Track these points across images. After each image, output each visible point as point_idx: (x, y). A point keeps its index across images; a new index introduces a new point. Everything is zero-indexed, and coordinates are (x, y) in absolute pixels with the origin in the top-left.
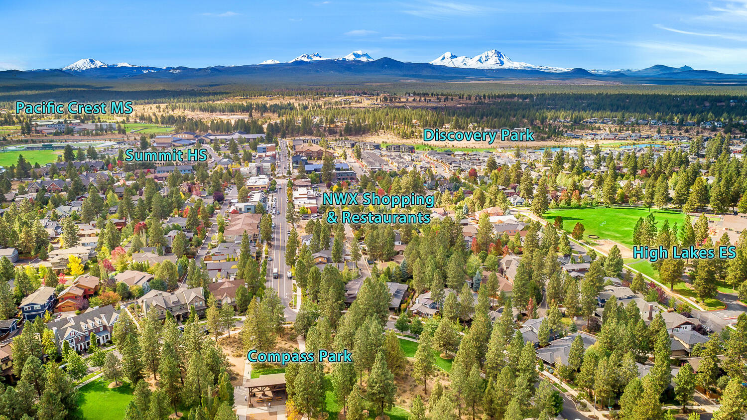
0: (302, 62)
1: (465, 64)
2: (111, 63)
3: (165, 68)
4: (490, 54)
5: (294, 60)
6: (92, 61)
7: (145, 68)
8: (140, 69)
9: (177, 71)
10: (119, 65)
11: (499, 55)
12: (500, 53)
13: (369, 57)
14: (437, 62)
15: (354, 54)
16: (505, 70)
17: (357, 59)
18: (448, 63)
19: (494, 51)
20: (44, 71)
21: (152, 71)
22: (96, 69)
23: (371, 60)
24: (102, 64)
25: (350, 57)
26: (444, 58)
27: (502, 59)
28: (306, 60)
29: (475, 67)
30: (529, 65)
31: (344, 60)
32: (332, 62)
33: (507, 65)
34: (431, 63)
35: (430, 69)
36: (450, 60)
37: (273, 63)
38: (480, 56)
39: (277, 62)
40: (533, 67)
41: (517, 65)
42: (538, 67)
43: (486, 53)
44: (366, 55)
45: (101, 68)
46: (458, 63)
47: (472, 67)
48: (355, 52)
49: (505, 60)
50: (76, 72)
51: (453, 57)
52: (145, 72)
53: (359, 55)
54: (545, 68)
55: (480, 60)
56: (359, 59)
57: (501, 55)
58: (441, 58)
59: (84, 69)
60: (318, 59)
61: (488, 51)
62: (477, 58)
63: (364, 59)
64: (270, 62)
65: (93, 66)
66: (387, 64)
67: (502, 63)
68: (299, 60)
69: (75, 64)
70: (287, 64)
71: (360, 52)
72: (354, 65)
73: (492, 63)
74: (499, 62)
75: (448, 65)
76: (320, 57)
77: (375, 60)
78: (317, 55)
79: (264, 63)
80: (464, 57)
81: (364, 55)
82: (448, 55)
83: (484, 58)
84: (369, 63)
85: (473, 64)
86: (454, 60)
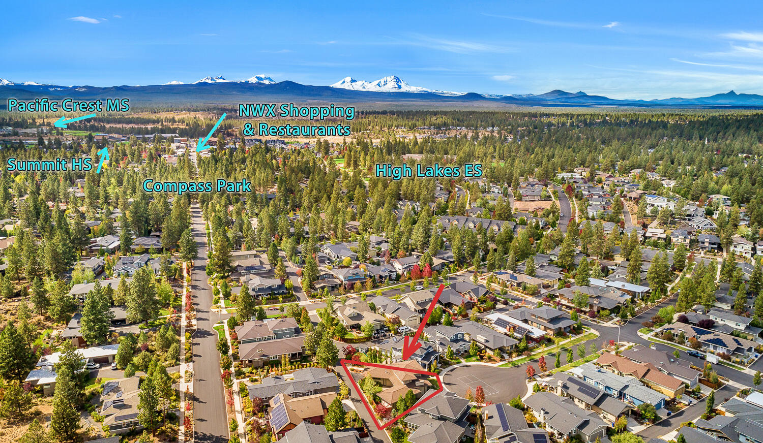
0: (205, 84)
1: (364, 88)
2: (18, 82)
3: (71, 86)
4: (389, 79)
5: (198, 82)
7: (52, 87)
8: (47, 87)
9: (83, 90)
10: (26, 84)
11: (398, 80)
12: (398, 79)
13: (272, 81)
14: (338, 85)
15: (257, 77)
16: (403, 93)
17: (260, 82)
18: (347, 86)
21: (59, 89)
22: (3, 87)
23: (273, 83)
24: (9, 82)
25: (253, 80)
26: (344, 82)
27: (399, 84)
28: (210, 81)
29: (374, 91)
30: (425, 89)
31: (247, 83)
32: (235, 84)
33: (405, 88)
34: (331, 86)
35: (330, 92)
36: (349, 84)
37: (177, 83)
39: (181, 83)
40: (429, 91)
41: (413, 89)
42: (434, 91)
44: (269, 79)
45: (8, 86)
46: (358, 86)
47: (370, 90)
48: (258, 76)
49: (402, 84)
51: (353, 81)
52: (51, 90)
53: (261, 78)
54: (441, 92)
55: (379, 85)
56: (262, 82)
57: (400, 81)
58: (342, 82)
60: (221, 81)
62: (377, 82)
63: (267, 82)
64: (174, 83)
66: (289, 88)
67: (400, 87)
68: (203, 82)
70: (191, 85)
71: (263, 76)
72: (256, 87)
74: (397, 86)
75: (347, 88)
76: (224, 79)
77: (277, 82)
78: (221, 78)
79: (169, 83)
80: (364, 82)
81: (266, 78)
82: (348, 79)
83: (383, 83)
84: (271, 86)
85: (372, 87)
86: (353, 84)
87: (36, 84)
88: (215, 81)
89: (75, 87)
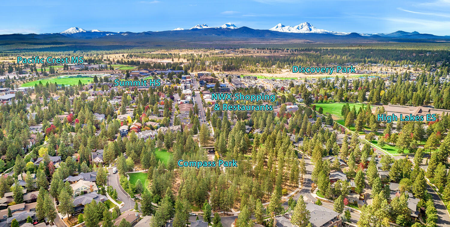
0: (197, 29)
1: (290, 30)
2: (88, 30)
3: (118, 32)
4: (304, 24)
5: (192, 28)
6: (77, 29)
7: (108, 33)
8: (105, 33)
9: (126, 34)
10: (93, 31)
11: (309, 25)
12: (309, 24)
13: (235, 26)
14: (274, 29)
15: (226, 25)
16: (312, 33)
18: (280, 30)
19: (306, 23)
20: (50, 34)
21: (112, 34)
22: (79, 33)
23: (236, 28)
24: (83, 30)
25: (224, 26)
26: (277, 27)
27: (310, 27)
28: (199, 28)
29: (295, 32)
30: (326, 31)
31: (221, 28)
32: (214, 29)
33: (314, 31)
34: (270, 30)
35: (270, 33)
36: (281, 28)
37: (180, 29)
38: (298, 26)
39: (183, 29)
40: (328, 32)
41: (319, 31)
42: (331, 32)
43: (301, 24)
44: (233, 25)
45: (82, 32)
46: (286, 30)
47: (293, 32)
48: (227, 24)
49: (312, 28)
50: (68, 34)
51: (283, 26)
52: (107, 35)
54: (335, 32)
55: (298, 28)
56: (229, 27)
57: (310, 25)
58: (276, 27)
59: (73, 33)
60: (206, 27)
61: (302, 23)
62: (297, 27)
63: (232, 28)
64: (178, 29)
65: (78, 32)
66: (245, 30)
67: (311, 30)
68: (195, 28)
69: (68, 30)
70: (188, 30)
71: (230, 24)
72: (226, 31)
73: (305, 30)
74: (309, 29)
75: (280, 31)
76: (207, 26)
77: (238, 28)
78: (206, 25)
79: (175, 30)
80: (289, 26)
81: (232, 25)
82: (280, 25)
83: (300, 27)
84: (235, 30)
85: (294, 30)
86: (283, 28)
87: (99, 31)
88: (202, 27)
89: (121, 33)
